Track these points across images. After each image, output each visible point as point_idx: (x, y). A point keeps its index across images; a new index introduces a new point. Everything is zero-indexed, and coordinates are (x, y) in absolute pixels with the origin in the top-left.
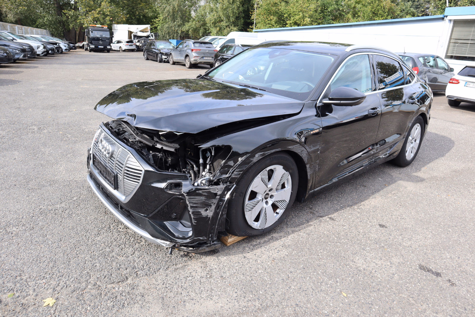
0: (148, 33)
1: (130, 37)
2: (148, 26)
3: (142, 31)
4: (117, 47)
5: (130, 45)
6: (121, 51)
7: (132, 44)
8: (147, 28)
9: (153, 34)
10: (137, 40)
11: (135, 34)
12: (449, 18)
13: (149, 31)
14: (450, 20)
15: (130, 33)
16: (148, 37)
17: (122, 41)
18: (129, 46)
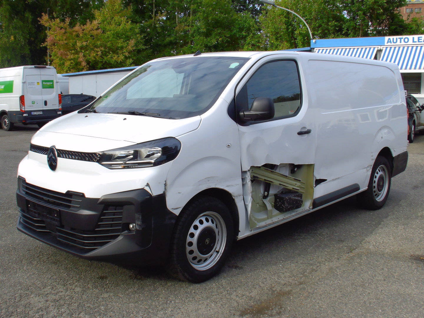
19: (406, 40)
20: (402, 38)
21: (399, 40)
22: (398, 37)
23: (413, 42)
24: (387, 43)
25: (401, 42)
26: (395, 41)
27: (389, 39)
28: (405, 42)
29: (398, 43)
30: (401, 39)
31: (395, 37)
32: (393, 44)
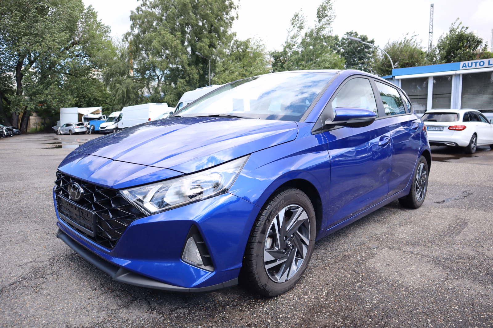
0: (100, 115)
1: (80, 120)
2: (100, 108)
3: (93, 113)
4: (66, 130)
5: (81, 128)
6: (70, 134)
7: (83, 126)
8: (98, 110)
9: (105, 115)
10: (88, 123)
11: (85, 117)
12: (397, 77)
13: (101, 113)
14: (398, 80)
15: (80, 115)
16: (100, 118)
17: (72, 124)
18: (79, 129)
19: (482, 64)
20: (478, 62)
21: (474, 64)
22: (473, 61)
23: (489, 64)
24: (463, 67)
25: (476, 66)
26: (470, 65)
27: (465, 64)
28: (480, 65)
29: (474, 66)
30: (476, 63)
31: (470, 62)
32: (468, 68)
